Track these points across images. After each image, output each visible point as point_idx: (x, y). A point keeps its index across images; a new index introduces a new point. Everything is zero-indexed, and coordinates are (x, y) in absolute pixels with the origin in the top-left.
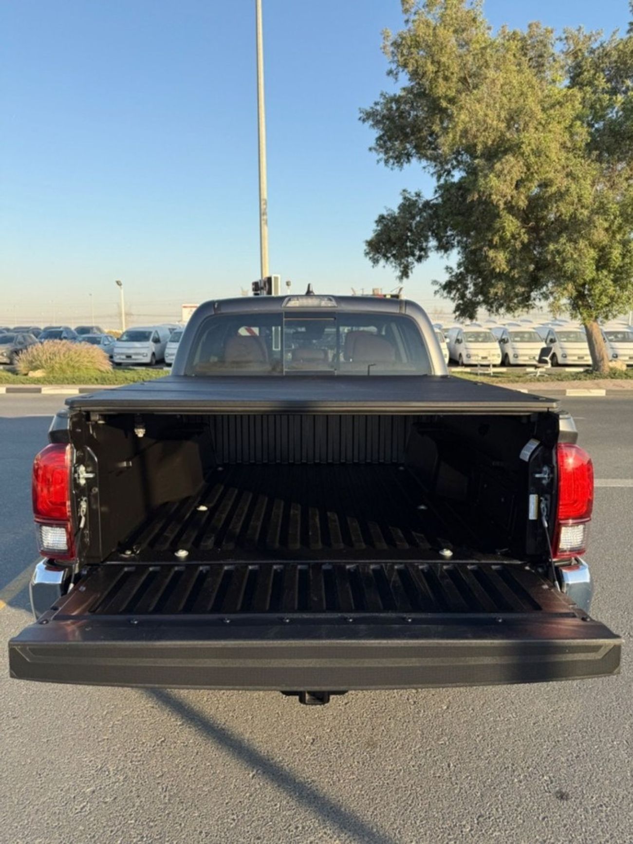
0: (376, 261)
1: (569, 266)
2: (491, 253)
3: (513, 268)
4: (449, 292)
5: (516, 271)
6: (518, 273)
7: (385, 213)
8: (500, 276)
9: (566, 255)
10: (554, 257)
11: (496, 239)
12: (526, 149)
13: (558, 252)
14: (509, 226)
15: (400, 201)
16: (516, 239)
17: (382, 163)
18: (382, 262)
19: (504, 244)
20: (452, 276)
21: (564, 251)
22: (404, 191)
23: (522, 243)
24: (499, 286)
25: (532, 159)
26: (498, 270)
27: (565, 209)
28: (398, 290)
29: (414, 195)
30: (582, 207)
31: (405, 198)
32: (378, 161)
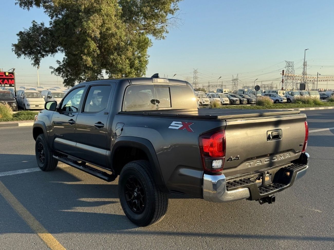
0: (19, 55)
1: (120, 66)
2: (84, 57)
3: (94, 65)
4: (59, 73)
5: (96, 66)
6: (97, 67)
7: (23, 31)
8: (89, 68)
9: (117, 61)
10: (113, 61)
11: (86, 51)
12: (103, 12)
13: (114, 60)
14: (92, 46)
15: (31, 25)
16: (95, 52)
17: (18, 5)
18: (23, 56)
19: (89, 54)
20: (60, 65)
21: (117, 59)
22: (34, 21)
23: (97, 54)
24: (89, 73)
25: (105, 17)
26: (88, 65)
27: (114, 41)
28: (12, 70)
29: (40, 24)
30: (122, 41)
31: (33, 25)
32: (16, 4)
